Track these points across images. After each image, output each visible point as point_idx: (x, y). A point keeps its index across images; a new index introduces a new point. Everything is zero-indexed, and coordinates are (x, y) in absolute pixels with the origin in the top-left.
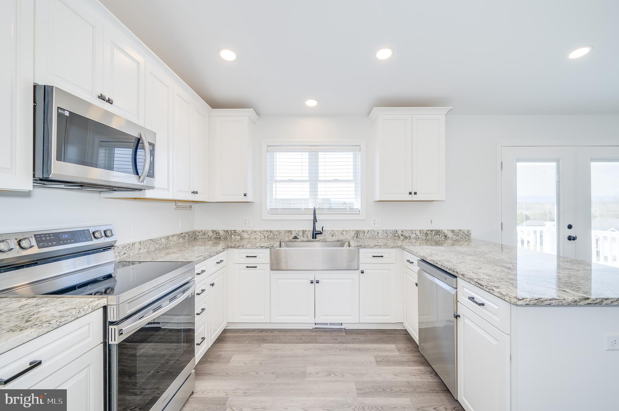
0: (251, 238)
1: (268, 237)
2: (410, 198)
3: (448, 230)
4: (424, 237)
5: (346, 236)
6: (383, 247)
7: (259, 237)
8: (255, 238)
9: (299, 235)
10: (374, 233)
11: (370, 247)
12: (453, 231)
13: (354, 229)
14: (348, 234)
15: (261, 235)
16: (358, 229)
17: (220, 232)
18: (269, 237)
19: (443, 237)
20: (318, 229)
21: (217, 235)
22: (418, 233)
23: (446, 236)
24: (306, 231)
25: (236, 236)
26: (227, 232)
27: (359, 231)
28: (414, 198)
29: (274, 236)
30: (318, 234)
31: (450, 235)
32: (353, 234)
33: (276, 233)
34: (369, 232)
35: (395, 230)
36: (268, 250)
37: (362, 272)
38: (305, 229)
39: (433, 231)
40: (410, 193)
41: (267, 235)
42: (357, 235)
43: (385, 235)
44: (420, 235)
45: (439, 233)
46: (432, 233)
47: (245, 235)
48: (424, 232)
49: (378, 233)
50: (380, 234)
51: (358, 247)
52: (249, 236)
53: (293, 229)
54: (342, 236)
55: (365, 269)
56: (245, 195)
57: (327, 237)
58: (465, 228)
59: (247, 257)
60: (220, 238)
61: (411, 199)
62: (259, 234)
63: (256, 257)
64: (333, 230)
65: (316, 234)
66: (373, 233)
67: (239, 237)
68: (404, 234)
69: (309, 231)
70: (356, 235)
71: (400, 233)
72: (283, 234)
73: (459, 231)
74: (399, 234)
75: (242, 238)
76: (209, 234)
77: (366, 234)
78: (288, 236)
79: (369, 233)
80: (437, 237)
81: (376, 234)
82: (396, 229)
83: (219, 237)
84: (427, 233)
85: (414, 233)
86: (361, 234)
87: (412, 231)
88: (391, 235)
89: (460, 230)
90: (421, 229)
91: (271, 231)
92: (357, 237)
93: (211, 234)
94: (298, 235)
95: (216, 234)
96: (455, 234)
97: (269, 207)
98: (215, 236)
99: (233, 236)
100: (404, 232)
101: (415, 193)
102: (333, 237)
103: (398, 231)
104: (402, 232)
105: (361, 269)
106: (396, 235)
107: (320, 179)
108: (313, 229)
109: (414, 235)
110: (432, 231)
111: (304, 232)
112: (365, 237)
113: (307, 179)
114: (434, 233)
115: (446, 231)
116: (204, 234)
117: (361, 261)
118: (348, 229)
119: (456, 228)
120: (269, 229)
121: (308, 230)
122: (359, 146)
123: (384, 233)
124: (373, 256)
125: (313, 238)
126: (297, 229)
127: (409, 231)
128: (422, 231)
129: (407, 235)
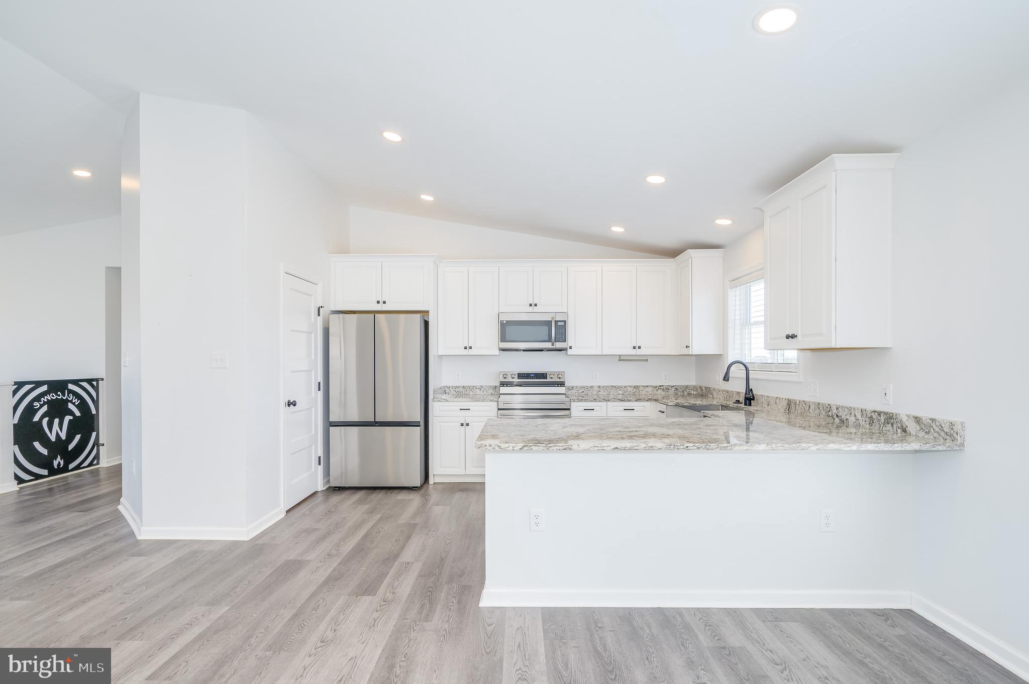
3: (908, 416)
4: (868, 426)
12: (918, 420)
16: (790, 398)
19: (899, 431)
22: (859, 416)
23: (904, 431)
27: (790, 401)
31: (912, 427)
32: (785, 404)
34: (800, 404)
35: (828, 405)
39: (882, 415)
41: (726, 396)
43: (818, 411)
44: (861, 419)
45: (892, 421)
46: (879, 418)
48: (868, 413)
49: (810, 406)
58: (944, 415)
66: (804, 405)
68: (840, 414)
70: (788, 407)
71: (834, 410)
73: (930, 422)
74: (834, 412)
77: (797, 407)
80: (888, 428)
84: (871, 417)
85: (852, 413)
86: (792, 406)
87: (849, 410)
88: (824, 413)
89: (933, 420)
90: (864, 407)
91: (728, 392)
92: (788, 410)
96: (922, 429)
100: (840, 409)
103: (832, 406)
104: (837, 408)
106: (830, 414)
109: (853, 419)
110: (879, 414)
112: (796, 412)
114: (882, 418)
115: (905, 419)
118: (782, 397)
119: (926, 414)
125: (746, 404)
127: (846, 409)
128: (864, 411)
129: (844, 417)
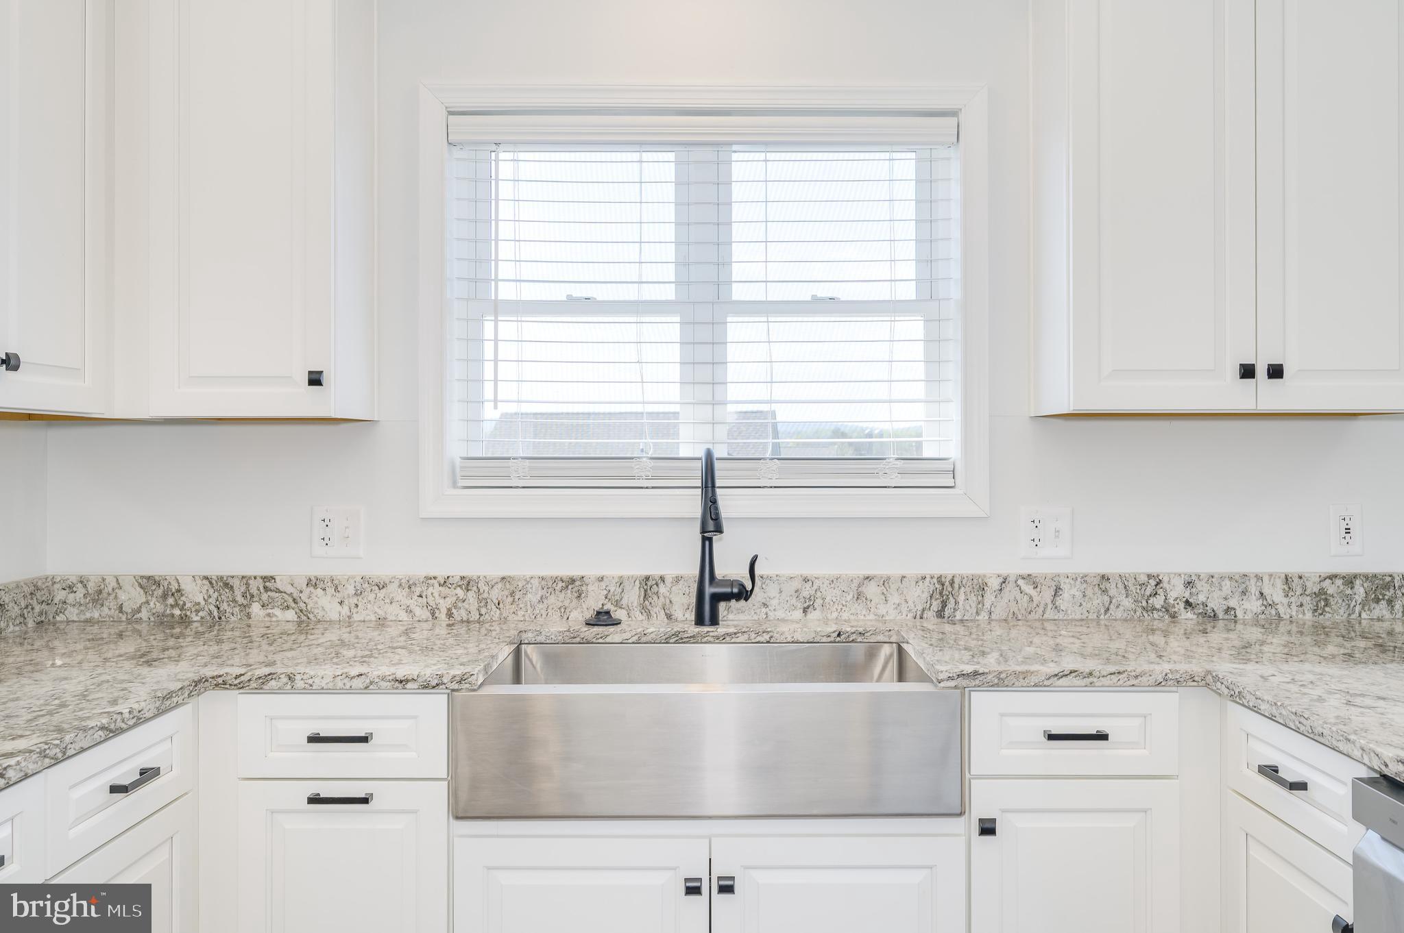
0: (356, 617)
1: (450, 615)
2: (1245, 396)
4: (1309, 615)
5: (882, 610)
6: (1106, 681)
7: (403, 616)
8: (381, 622)
9: (624, 602)
10: (1033, 593)
11: (1034, 679)
13: (927, 571)
14: (895, 598)
15: (413, 603)
16: (947, 570)
17: (188, 586)
18: (459, 614)
20: (729, 567)
21: (171, 601)
22: (1276, 594)
24: (662, 579)
25: (277, 612)
26: (226, 585)
27: (952, 583)
28: (1266, 395)
29: (483, 611)
30: (727, 597)
32: (918, 595)
33: (495, 594)
34: (1010, 586)
35: (1149, 576)
36: (438, 702)
37: (987, 829)
38: (655, 572)
39: (1357, 582)
40: (1248, 372)
41: (444, 605)
42: (944, 604)
43: (1098, 601)
44: (1285, 601)
45: (1388, 594)
46: (1349, 591)
47: (326, 605)
48: (1309, 584)
49: (1057, 590)
50: (1066, 595)
51: (963, 682)
52: (345, 610)
53: (589, 570)
54: (858, 608)
55: (1004, 811)
56: (315, 380)
57: (780, 614)
59: (314, 739)
60: (185, 621)
61: (1247, 405)
62: (400, 595)
63: (364, 739)
64: (807, 572)
65: (717, 598)
66: (1028, 589)
67: (291, 615)
68: (1202, 598)
69: (678, 579)
70: (936, 605)
71: (1176, 591)
72: (533, 597)
74: (1172, 595)
75: (306, 623)
76: (123, 597)
77: (989, 598)
78: (564, 611)
79: (1010, 592)
80: (1376, 613)
81: (1048, 595)
82: (1153, 570)
83: (177, 612)
84: (1322, 592)
85: (1253, 590)
86: (961, 598)
87: (1241, 583)
88: (1128, 603)
90: (1293, 569)
91: (467, 583)
92: (940, 614)
93: (132, 597)
94: (618, 604)
95: (165, 596)
97: (456, 450)
98: (159, 608)
99: (256, 608)
100: (1201, 586)
101: (1276, 372)
102: (813, 615)
103: (1165, 579)
104: (1189, 584)
105: (980, 808)
106: (1158, 602)
107: (739, 293)
108: (697, 572)
109: (1254, 605)
110: (1349, 580)
111: (648, 585)
112: (984, 616)
113: (669, 293)
114: (1359, 591)
116: (97, 597)
117: (980, 761)
118: (894, 571)
120: (456, 570)
121: (670, 572)
122: (954, 113)
123: (1089, 592)
124: (1052, 737)
125: (700, 621)
126: (613, 570)
127: (1227, 582)
128: (1296, 580)
129: (1216, 604)
